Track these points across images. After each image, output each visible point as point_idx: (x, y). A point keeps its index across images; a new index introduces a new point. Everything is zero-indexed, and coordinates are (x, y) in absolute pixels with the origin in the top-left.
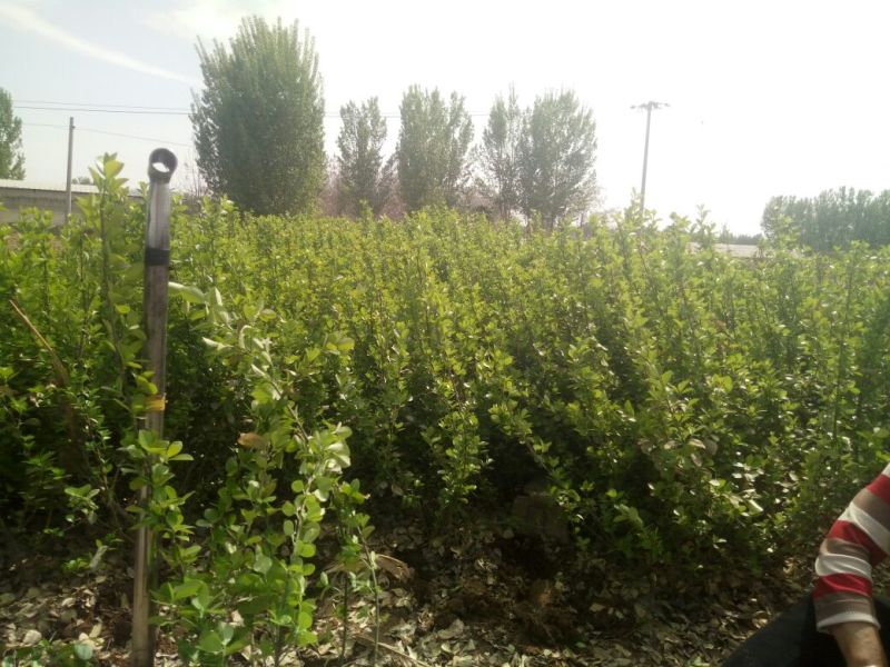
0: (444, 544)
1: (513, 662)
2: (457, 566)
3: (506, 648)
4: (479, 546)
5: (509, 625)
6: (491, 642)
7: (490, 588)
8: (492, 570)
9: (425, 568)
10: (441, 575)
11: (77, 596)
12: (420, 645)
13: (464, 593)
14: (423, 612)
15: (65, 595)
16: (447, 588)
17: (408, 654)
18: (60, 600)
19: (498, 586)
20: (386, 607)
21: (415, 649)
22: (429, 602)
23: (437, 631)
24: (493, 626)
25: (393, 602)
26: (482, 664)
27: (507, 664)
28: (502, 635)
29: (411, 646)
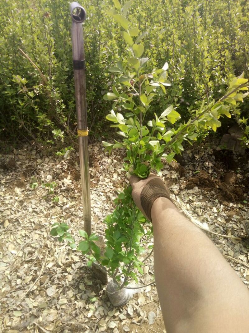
1: (217, 207)
2: (197, 163)
3: (215, 201)
4: (206, 155)
5: (216, 190)
6: (209, 197)
7: (210, 174)
8: (211, 167)
9: (183, 161)
10: (189, 164)
11: (61, 164)
12: (181, 195)
13: (199, 176)
14: (182, 180)
15: (57, 163)
16: (192, 171)
17: (177, 199)
18: (56, 165)
19: (213, 173)
20: (168, 178)
21: (179, 196)
22: (184, 176)
23: (187, 190)
24: (210, 191)
25: (171, 176)
26: (205, 206)
27: (215, 207)
28: (214, 195)
29: (177, 195)
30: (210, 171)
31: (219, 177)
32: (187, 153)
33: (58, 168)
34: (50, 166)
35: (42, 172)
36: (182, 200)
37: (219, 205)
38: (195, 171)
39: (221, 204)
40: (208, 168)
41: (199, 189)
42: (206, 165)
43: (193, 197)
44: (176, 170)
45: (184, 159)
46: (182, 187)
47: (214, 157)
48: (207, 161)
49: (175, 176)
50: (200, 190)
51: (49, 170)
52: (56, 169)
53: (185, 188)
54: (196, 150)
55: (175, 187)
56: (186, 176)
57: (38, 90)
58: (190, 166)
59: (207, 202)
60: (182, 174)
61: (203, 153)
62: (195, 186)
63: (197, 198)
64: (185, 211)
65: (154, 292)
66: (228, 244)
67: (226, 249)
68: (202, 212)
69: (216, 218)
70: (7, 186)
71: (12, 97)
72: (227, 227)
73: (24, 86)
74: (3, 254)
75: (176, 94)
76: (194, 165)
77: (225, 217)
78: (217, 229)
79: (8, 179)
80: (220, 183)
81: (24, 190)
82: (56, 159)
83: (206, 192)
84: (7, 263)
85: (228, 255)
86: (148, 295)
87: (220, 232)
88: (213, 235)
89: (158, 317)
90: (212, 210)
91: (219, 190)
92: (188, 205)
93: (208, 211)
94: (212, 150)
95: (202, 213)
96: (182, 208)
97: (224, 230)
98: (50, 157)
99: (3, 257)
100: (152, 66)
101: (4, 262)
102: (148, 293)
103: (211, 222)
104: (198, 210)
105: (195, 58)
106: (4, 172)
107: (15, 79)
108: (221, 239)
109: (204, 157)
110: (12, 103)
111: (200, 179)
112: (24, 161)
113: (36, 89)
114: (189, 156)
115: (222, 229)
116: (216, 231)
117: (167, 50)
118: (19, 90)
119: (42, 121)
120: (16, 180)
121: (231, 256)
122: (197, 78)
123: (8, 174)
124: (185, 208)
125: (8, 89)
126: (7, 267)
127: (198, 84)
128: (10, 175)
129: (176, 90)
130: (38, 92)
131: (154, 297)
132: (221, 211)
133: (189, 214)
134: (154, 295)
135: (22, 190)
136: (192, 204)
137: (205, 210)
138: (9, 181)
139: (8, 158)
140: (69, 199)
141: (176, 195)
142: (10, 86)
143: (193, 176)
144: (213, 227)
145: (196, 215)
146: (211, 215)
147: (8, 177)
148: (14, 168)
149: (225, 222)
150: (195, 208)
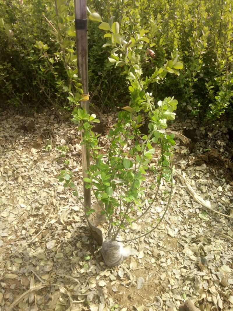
0: (205, 130)
1: (223, 186)
2: (209, 141)
3: (222, 180)
4: (220, 134)
5: (225, 170)
6: (216, 176)
7: (220, 153)
8: (223, 145)
9: (195, 137)
10: (201, 141)
11: (75, 130)
12: (188, 171)
13: (209, 154)
14: (191, 156)
15: (72, 129)
16: (203, 148)
17: (182, 174)
18: (70, 130)
19: (224, 152)
20: (177, 152)
21: (185, 171)
22: (194, 152)
23: (195, 166)
24: (218, 170)
25: (180, 151)
26: (210, 184)
27: (221, 186)
28: (222, 174)
29: (184, 170)
30: (222, 150)
31: (230, 157)
32: (200, 130)
33: (72, 134)
34: (65, 131)
35: (57, 136)
36: (188, 175)
37: (225, 184)
38: (206, 148)
39: (227, 184)
40: (220, 147)
41: (207, 166)
42: (217, 144)
43: (200, 174)
44: (187, 146)
45: (197, 136)
46: (190, 163)
47: (228, 136)
48: (219, 140)
49: (184, 151)
50: (208, 168)
51: (64, 135)
52: (70, 134)
53: (193, 164)
54: (210, 127)
55: (182, 162)
56: (196, 152)
57: (58, 57)
58: (201, 143)
59: (213, 180)
60: (192, 150)
61: (217, 131)
62: (203, 163)
63: (204, 175)
64: (190, 187)
65: (146, 259)
66: (228, 224)
67: (225, 228)
68: (206, 189)
69: (220, 197)
70: (25, 145)
71: (35, 62)
72: (230, 207)
73: (45, 52)
74: (13, 207)
75: (195, 68)
76: (206, 143)
77: (230, 197)
78: (220, 208)
79: (27, 140)
80: (230, 163)
81: (40, 151)
82: (71, 125)
83: (214, 170)
84: (16, 215)
85: (227, 234)
86: (140, 261)
87: (222, 211)
88: (214, 213)
89: (146, 283)
90: (218, 188)
91: (228, 170)
92: (193, 181)
93: (213, 189)
94: (227, 129)
95: (206, 191)
96: (187, 184)
97: (226, 209)
98: (67, 123)
99: (13, 209)
100: (174, 38)
101: (13, 214)
102: (140, 260)
103: (214, 200)
104: (203, 187)
105: (220, 31)
106: (24, 133)
107: (37, 45)
108: (222, 218)
109: (217, 136)
110: (34, 68)
111: (209, 157)
112: (42, 125)
113: (57, 56)
114: (202, 133)
115: (225, 209)
116: (218, 210)
117: (191, 22)
118: (41, 56)
119: (60, 87)
120: (33, 141)
121: (230, 236)
122: (219, 52)
123: (27, 134)
124: (190, 184)
125: (31, 55)
126: (15, 218)
127: (219, 59)
128: (29, 136)
129: (196, 64)
130: (59, 58)
131: (145, 264)
132: (227, 190)
133: (193, 190)
134: (146, 262)
135: (38, 151)
136: (198, 180)
137: (210, 188)
138: (26, 142)
139: (28, 120)
140: (79, 163)
141: (182, 171)
142: (33, 51)
143: (203, 153)
144: (215, 205)
145: (200, 192)
146: (215, 194)
147: (26, 138)
148: (33, 130)
149: (229, 202)
150: (200, 185)
